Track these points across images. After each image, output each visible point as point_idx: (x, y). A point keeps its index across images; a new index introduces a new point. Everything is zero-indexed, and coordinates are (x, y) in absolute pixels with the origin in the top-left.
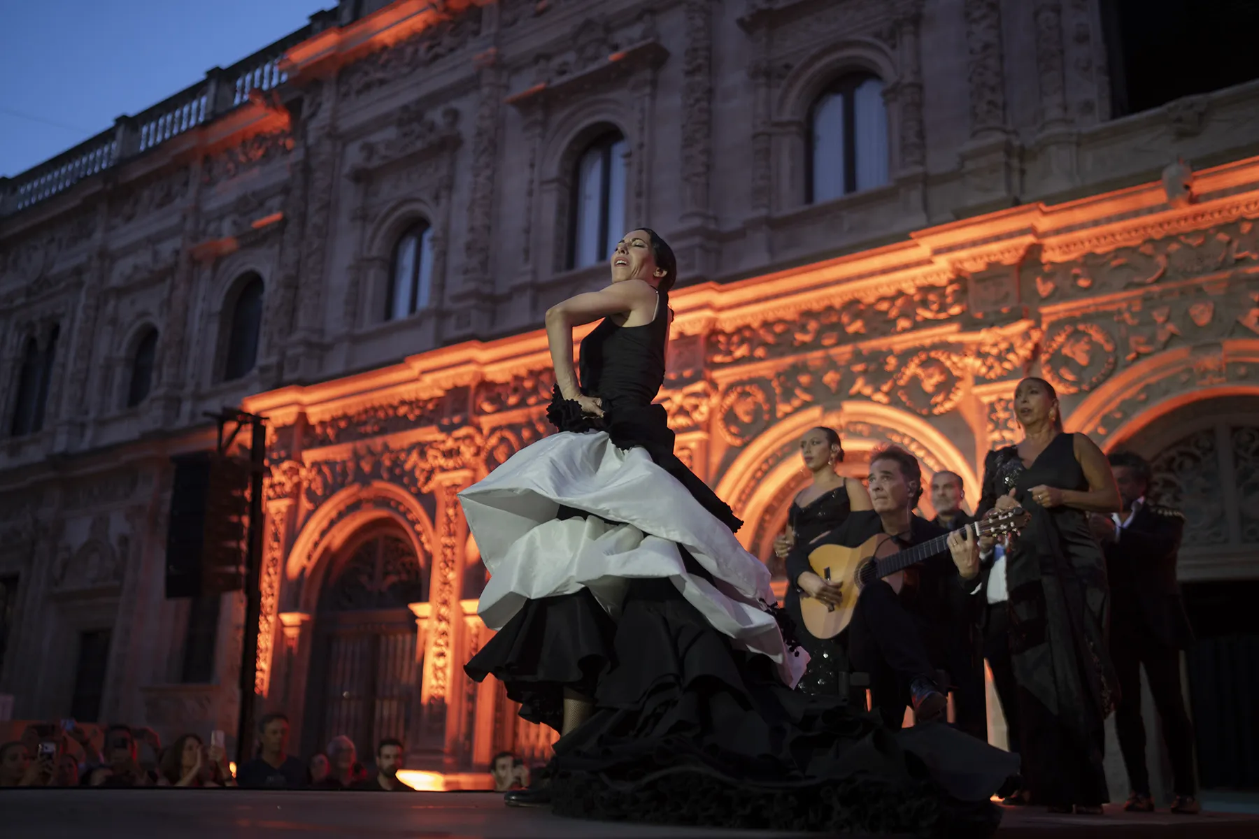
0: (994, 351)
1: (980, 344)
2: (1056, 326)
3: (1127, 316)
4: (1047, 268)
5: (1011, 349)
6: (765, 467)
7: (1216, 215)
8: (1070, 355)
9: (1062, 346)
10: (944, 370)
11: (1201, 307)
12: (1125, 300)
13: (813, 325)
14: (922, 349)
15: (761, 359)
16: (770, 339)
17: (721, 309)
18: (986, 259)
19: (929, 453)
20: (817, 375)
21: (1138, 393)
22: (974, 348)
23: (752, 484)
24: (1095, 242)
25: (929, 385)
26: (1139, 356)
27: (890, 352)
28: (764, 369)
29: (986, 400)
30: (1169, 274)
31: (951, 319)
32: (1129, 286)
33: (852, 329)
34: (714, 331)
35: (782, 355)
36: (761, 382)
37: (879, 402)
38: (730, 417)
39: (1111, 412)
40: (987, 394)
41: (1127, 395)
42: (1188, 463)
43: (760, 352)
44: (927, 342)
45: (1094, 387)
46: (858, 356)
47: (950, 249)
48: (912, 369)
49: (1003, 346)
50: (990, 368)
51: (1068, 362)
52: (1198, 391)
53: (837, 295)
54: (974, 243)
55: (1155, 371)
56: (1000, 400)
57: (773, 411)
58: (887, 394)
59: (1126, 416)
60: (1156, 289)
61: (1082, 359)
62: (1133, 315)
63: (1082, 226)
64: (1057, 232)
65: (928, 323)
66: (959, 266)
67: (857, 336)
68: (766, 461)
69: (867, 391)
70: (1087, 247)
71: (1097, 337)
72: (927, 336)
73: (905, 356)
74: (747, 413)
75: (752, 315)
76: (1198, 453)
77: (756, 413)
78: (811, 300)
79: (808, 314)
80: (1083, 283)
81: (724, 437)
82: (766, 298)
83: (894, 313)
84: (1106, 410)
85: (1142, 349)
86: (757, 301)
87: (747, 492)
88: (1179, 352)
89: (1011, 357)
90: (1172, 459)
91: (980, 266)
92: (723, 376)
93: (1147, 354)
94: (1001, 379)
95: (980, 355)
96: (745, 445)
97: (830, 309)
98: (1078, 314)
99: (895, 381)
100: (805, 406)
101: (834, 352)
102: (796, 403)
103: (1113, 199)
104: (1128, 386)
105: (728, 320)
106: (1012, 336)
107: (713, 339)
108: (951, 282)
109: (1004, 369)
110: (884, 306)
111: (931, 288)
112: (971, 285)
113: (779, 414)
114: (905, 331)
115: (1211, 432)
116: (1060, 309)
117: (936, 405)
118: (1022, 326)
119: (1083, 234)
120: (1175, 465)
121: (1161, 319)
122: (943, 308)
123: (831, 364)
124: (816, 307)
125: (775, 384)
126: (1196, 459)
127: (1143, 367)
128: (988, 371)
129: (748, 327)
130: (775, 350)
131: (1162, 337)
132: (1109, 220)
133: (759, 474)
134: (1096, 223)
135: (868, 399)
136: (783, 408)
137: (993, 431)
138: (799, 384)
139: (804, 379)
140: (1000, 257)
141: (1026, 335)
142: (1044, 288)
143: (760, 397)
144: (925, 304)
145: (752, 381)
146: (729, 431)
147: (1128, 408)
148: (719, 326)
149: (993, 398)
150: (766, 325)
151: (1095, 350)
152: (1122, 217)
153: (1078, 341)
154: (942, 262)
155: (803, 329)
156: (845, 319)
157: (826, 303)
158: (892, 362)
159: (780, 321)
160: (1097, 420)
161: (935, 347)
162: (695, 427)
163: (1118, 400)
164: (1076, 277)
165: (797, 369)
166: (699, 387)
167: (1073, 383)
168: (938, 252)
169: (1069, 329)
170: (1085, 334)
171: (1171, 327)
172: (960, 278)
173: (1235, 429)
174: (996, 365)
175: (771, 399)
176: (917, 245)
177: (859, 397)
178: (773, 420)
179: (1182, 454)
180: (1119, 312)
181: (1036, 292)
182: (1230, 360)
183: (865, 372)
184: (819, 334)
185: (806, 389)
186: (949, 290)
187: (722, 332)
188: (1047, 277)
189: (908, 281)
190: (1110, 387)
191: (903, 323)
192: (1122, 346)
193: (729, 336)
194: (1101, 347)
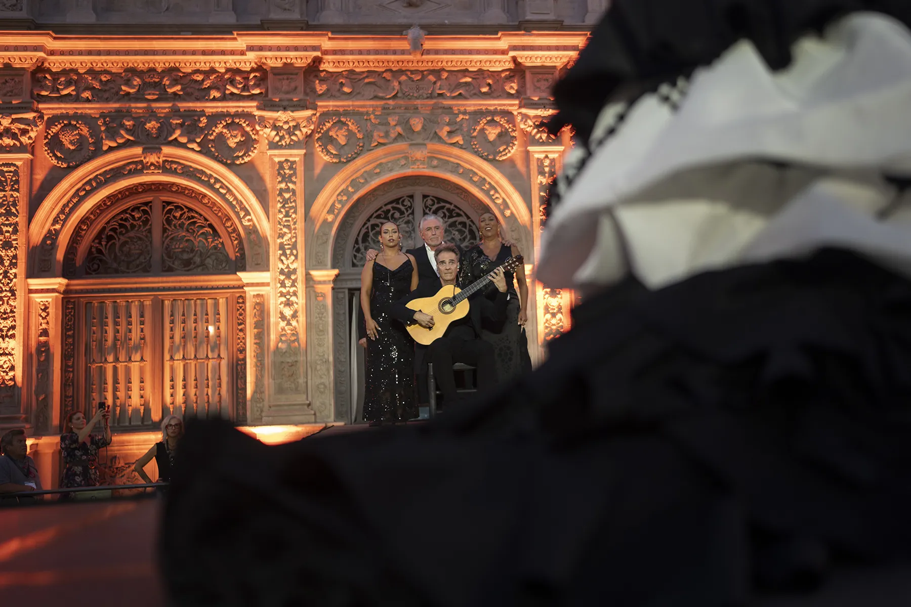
0: (286, 127)
1: (276, 120)
2: (325, 116)
3: (372, 116)
4: (323, 74)
5: (297, 127)
6: (88, 188)
7: (430, 64)
8: (335, 136)
9: (329, 129)
10: (245, 134)
11: (417, 120)
12: (372, 106)
13: (137, 81)
14: (228, 115)
15: (88, 100)
16: (97, 85)
17: (52, 53)
18: (284, 60)
19: (229, 190)
20: (140, 123)
21: (375, 168)
22: (271, 122)
23: (75, 200)
24: (356, 64)
25: (232, 143)
26: (379, 144)
27: (202, 113)
28: (91, 109)
29: (277, 160)
30: (399, 95)
31: (252, 97)
32: (376, 97)
33: (170, 91)
34: (40, 69)
35: (107, 100)
36: (86, 119)
37: (193, 150)
38: (54, 144)
39: (358, 178)
40: (278, 155)
41: (368, 168)
42: (397, 215)
43: (87, 94)
44: (233, 110)
45: (348, 161)
46: (175, 112)
47: (261, 48)
48: (219, 129)
49: (292, 124)
50: (282, 138)
51: (332, 140)
52: (409, 171)
53: (161, 62)
54: (279, 48)
55: (386, 155)
56: (287, 161)
57: (98, 143)
58: (199, 144)
59: (366, 182)
60: (391, 102)
61: (342, 141)
62: (376, 117)
63: (352, 52)
64: (335, 52)
65: (234, 97)
66: (263, 60)
67: (175, 97)
68: (89, 182)
69: (183, 140)
70: (351, 66)
71: (352, 127)
72: (232, 107)
73: (215, 118)
74: (71, 142)
75: (81, 63)
76: (403, 208)
77: (81, 142)
78: (138, 62)
79: (133, 71)
80: (346, 90)
81: (47, 160)
82: (99, 53)
83: (207, 84)
84: (354, 177)
85: (381, 141)
86: (90, 53)
87: (71, 206)
88: (402, 145)
89: (297, 132)
90: (388, 211)
91: (279, 64)
92: (49, 109)
93: (384, 144)
94: (289, 146)
95: (275, 128)
96: (71, 169)
97: (152, 70)
98: (341, 110)
99: (206, 135)
100: (127, 144)
101: (155, 105)
102: (121, 141)
104: (369, 163)
105: (56, 63)
106: (299, 118)
107: (40, 75)
108: (253, 70)
109: (292, 140)
110: (200, 78)
111: (238, 71)
112: (270, 76)
113: (105, 148)
114: (215, 99)
115: (411, 197)
116: (331, 104)
117: (238, 157)
118: (309, 113)
119: (350, 57)
120: (390, 215)
121: (393, 123)
122: (246, 88)
123: (152, 114)
124: (141, 67)
125: (100, 122)
126: (402, 213)
127: (380, 151)
128: (280, 141)
129: (75, 71)
130: (99, 95)
131: (393, 135)
132: (369, 52)
133: (82, 193)
134: (360, 52)
135: (183, 146)
136: (108, 143)
137: (280, 182)
138: (122, 126)
139: (128, 123)
140: (294, 61)
141: (309, 119)
142: (320, 88)
143: (85, 131)
144: (232, 82)
145: (76, 117)
146: (55, 155)
147: (369, 176)
148: (46, 64)
149: (283, 159)
150: (91, 71)
151: (350, 135)
152: (377, 52)
153: (340, 129)
154: (251, 56)
155: (128, 82)
156: (166, 81)
157: (151, 65)
158: (204, 120)
159: (106, 72)
160: (348, 182)
161: (237, 115)
162: (22, 149)
163: (363, 170)
164: (342, 84)
165: (120, 114)
166: (30, 116)
167: (335, 156)
168: (251, 48)
169: (335, 119)
170: (344, 124)
171: (399, 129)
172: (260, 68)
173: (425, 197)
174: (287, 136)
175: (94, 132)
176: (235, 39)
177: (176, 143)
178: (98, 152)
179: (394, 208)
180: (367, 113)
181: (315, 90)
182: (429, 155)
183: (181, 125)
184: (142, 88)
185: (128, 131)
186: (252, 75)
187: (49, 71)
188: (322, 80)
189: (220, 63)
190: (359, 162)
191: (215, 94)
192: (368, 136)
193: (56, 76)
194: (355, 134)
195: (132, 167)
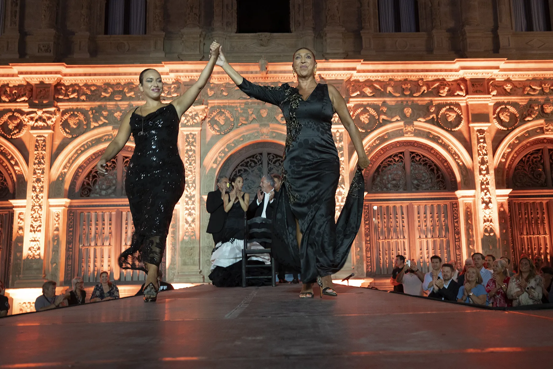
0: (190, 115)
2: (213, 109)
3: (239, 109)
4: (212, 85)
5: (197, 115)
6: (82, 149)
7: (272, 79)
8: (218, 120)
9: (215, 116)
11: (264, 110)
12: (239, 103)
13: (110, 90)
15: (83, 101)
16: (89, 92)
17: (65, 75)
18: (190, 78)
20: (111, 113)
21: (240, 138)
23: (76, 156)
26: (242, 124)
28: (85, 105)
29: (185, 133)
32: (241, 98)
33: (128, 95)
34: (59, 84)
35: (94, 101)
36: (84, 112)
38: (65, 125)
39: (231, 143)
40: (186, 131)
41: (236, 138)
42: (253, 164)
43: (83, 97)
45: (225, 134)
47: (177, 71)
49: (194, 113)
50: (188, 121)
51: (216, 123)
52: (259, 140)
53: (123, 79)
54: (187, 71)
55: (247, 131)
56: (191, 134)
57: (88, 124)
59: (235, 146)
60: (249, 101)
61: (222, 122)
62: (242, 109)
64: (218, 73)
66: (179, 78)
67: (131, 98)
68: (83, 146)
70: (227, 81)
71: (228, 115)
74: (74, 124)
75: (81, 80)
76: (256, 161)
77: (79, 124)
78: (111, 79)
79: (108, 85)
80: (225, 94)
81: (61, 133)
82: (90, 75)
84: (228, 143)
85: (244, 122)
86: (85, 75)
87: (73, 159)
88: (256, 125)
89: (197, 118)
90: (248, 162)
91: (187, 80)
92: (63, 106)
93: (245, 124)
94: (192, 126)
96: (73, 138)
97: (119, 84)
98: (222, 105)
100: (104, 125)
101: (119, 103)
102: (100, 123)
103: (240, 65)
104: (237, 135)
105: (67, 81)
106: (198, 110)
107: (59, 87)
108: (173, 83)
109: (194, 122)
112: (182, 87)
113: (92, 127)
115: (261, 154)
116: (216, 102)
118: (203, 107)
120: (249, 164)
121: (251, 112)
122: (169, 93)
123: (118, 109)
124: (112, 82)
125: (90, 113)
126: (255, 163)
127: (243, 129)
128: (187, 122)
129: (77, 85)
130: (89, 98)
131: (250, 119)
133: (79, 152)
136: (93, 124)
137: (187, 146)
138: (102, 115)
139: (105, 113)
141: (203, 111)
142: (210, 93)
143: (82, 117)
145: (78, 110)
146: (65, 131)
147: (236, 142)
148: (62, 81)
149: (189, 133)
150: (86, 85)
151: (227, 119)
152: (242, 72)
153: (221, 115)
154: (172, 75)
155: (105, 91)
156: (126, 90)
157: (118, 81)
159: (94, 85)
160: (225, 146)
162: (48, 127)
163: (233, 139)
164: (222, 91)
165: (100, 109)
166: (52, 109)
167: (218, 131)
168: (172, 71)
169: (218, 110)
170: (223, 113)
171: (254, 116)
172: (177, 82)
173: (269, 154)
174: (191, 120)
175: (87, 119)
176: (163, 66)
178: (88, 129)
179: (251, 161)
180: (236, 107)
181: (207, 94)
182: (271, 130)
184: (113, 94)
185: (105, 118)
186: (173, 86)
187: (64, 85)
188: (212, 89)
190: (231, 134)
192: (237, 119)
193: (67, 87)
194: (229, 119)
195: (107, 137)
